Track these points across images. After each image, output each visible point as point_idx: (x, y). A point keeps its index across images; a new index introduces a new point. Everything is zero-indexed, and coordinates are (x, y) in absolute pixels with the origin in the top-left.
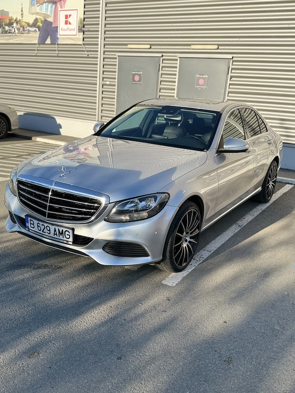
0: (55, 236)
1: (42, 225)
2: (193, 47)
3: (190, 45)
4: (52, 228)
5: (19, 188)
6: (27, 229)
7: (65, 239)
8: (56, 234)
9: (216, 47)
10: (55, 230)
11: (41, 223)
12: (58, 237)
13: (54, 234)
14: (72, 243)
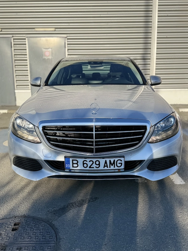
0: (106, 168)
1: (90, 161)
2: (36, 29)
3: (34, 28)
4: (102, 161)
5: (46, 134)
6: (68, 170)
7: (116, 168)
8: (107, 166)
9: (53, 29)
10: (106, 162)
11: (88, 160)
12: (109, 168)
13: (105, 166)
14: (123, 170)
